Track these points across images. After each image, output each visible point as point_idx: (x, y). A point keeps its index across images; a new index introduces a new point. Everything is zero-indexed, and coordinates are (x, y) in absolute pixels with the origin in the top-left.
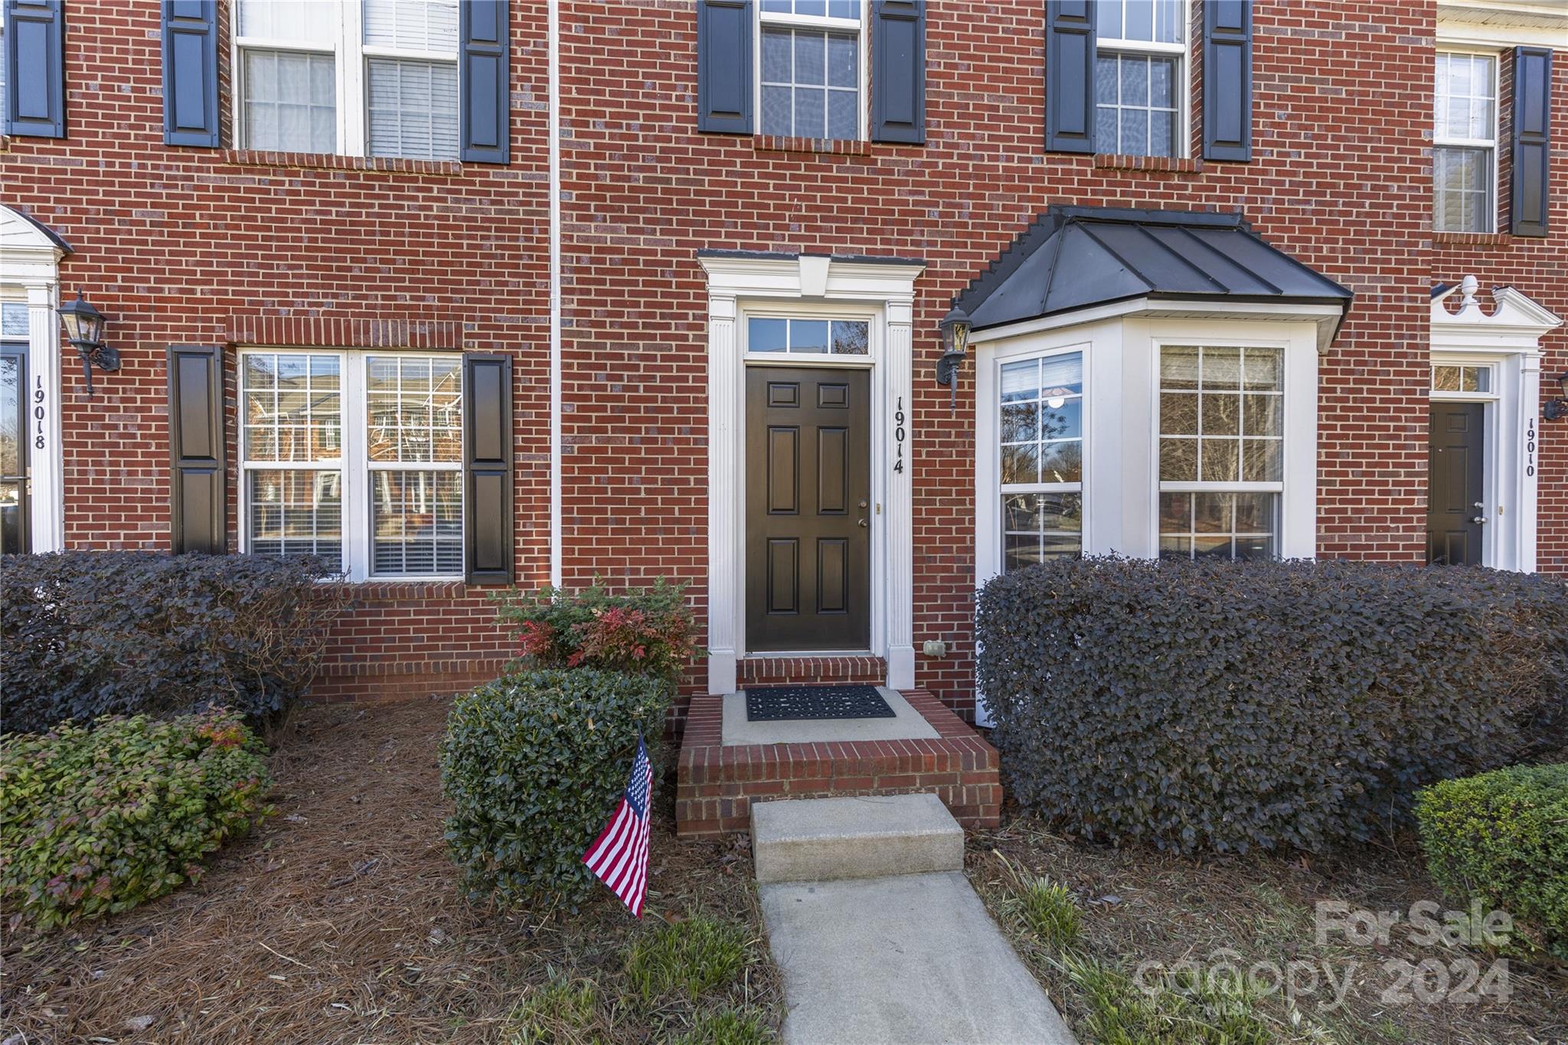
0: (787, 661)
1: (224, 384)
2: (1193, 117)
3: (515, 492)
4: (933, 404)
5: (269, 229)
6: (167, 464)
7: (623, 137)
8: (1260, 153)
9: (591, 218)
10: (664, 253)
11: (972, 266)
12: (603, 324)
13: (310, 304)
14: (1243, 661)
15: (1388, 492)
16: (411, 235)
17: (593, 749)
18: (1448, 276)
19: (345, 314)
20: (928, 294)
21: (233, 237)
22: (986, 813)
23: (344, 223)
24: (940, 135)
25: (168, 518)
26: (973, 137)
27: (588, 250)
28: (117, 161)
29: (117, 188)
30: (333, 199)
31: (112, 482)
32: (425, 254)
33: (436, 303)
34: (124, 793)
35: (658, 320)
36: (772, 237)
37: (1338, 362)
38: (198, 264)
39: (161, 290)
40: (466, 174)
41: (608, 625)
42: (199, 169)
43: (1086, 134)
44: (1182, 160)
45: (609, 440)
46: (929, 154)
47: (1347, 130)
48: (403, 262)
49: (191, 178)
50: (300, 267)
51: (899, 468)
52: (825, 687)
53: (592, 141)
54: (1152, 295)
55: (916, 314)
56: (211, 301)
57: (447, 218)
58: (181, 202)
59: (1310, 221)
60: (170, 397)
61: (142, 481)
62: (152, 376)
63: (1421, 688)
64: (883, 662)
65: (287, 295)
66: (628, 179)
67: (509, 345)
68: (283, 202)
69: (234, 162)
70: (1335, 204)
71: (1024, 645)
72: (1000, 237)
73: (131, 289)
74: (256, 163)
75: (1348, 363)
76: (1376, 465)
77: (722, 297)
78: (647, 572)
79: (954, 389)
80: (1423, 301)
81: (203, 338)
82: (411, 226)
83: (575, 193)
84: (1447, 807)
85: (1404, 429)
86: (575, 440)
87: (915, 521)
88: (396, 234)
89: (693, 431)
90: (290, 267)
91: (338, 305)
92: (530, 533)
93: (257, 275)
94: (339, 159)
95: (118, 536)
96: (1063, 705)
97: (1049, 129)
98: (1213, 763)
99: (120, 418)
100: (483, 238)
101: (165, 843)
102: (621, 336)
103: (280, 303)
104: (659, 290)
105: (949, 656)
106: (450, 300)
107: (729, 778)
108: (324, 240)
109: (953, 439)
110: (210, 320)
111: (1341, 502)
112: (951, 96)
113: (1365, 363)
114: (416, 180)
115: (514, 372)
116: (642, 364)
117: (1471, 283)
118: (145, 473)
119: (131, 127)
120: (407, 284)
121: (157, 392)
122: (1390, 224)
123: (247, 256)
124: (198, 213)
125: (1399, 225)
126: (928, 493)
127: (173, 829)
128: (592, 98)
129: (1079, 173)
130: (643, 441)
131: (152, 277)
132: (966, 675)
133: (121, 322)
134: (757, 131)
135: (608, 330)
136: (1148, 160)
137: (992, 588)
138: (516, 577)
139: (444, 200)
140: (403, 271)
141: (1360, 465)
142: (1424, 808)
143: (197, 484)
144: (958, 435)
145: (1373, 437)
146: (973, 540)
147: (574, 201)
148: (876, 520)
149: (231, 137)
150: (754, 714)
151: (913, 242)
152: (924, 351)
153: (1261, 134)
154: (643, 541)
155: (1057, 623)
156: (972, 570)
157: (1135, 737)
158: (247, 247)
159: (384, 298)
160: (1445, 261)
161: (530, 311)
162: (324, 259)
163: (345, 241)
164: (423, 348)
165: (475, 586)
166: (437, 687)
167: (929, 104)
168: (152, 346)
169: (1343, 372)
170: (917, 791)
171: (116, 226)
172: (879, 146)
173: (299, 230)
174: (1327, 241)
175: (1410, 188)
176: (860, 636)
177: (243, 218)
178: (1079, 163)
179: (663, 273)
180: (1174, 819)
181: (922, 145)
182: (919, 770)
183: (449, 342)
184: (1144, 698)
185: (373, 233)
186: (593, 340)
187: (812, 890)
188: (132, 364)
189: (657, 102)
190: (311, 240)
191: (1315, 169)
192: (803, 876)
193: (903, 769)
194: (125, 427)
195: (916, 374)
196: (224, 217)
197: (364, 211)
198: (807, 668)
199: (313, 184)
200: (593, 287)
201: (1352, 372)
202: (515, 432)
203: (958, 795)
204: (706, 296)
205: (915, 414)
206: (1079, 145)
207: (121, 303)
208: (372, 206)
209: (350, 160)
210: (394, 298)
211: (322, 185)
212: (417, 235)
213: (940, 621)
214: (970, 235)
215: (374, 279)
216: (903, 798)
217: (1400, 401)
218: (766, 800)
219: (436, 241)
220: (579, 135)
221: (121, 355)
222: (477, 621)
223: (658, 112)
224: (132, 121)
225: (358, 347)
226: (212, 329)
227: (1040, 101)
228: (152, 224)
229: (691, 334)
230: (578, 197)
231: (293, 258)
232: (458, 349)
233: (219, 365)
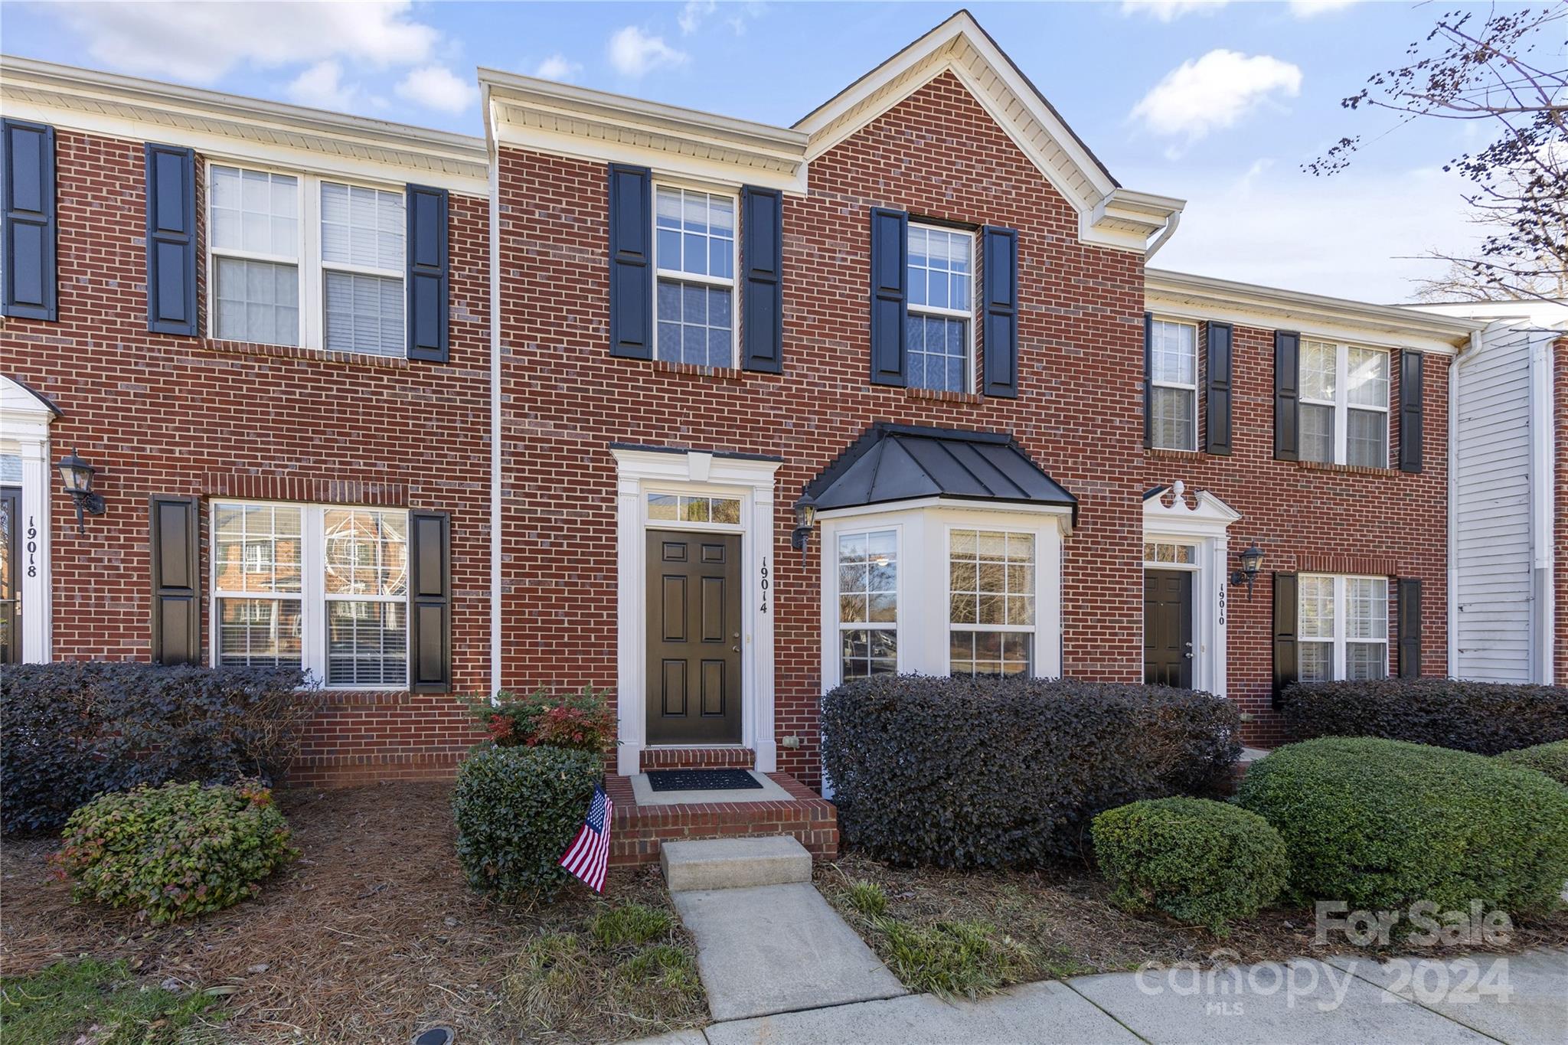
0: (679, 752)
1: (200, 528)
2: (977, 365)
3: (453, 620)
4: (789, 563)
5: (241, 404)
6: (148, 592)
7: (551, 356)
8: (1024, 392)
9: (525, 416)
10: (583, 444)
11: (818, 463)
12: (535, 496)
13: (276, 466)
14: (990, 739)
15: (1116, 634)
16: (364, 414)
17: (565, 792)
18: (1163, 480)
19: (308, 475)
20: (785, 482)
21: (208, 409)
22: (827, 850)
23: (306, 402)
24: (794, 367)
25: (149, 636)
26: (817, 370)
27: (523, 439)
28: (105, 342)
29: (104, 365)
30: (296, 382)
31: (97, 605)
32: (376, 429)
33: (386, 469)
34: (207, 831)
35: (578, 494)
36: (666, 436)
37: (1080, 542)
38: (177, 429)
39: (144, 449)
40: (412, 368)
41: (556, 718)
42: (178, 353)
43: (900, 372)
44: (969, 396)
45: (539, 583)
46: (785, 381)
47: (1084, 379)
48: (358, 435)
49: (172, 360)
50: (268, 435)
51: (764, 609)
52: (709, 771)
53: (526, 358)
54: (942, 496)
55: (776, 496)
56: (188, 460)
57: (396, 402)
58: (162, 379)
59: (1060, 442)
60: (152, 536)
61: (124, 606)
62: (135, 520)
63: (1100, 757)
64: (752, 752)
65: (256, 457)
66: (555, 387)
67: (448, 505)
68: (254, 382)
69: (210, 347)
70: (1077, 431)
71: (852, 732)
72: (838, 443)
73: (117, 447)
74: (228, 351)
75: (1087, 542)
76: (1107, 615)
77: (629, 479)
78: (569, 683)
79: (805, 552)
80: (1138, 501)
81: (181, 490)
82: (364, 407)
83: (512, 396)
84: (1107, 824)
85: (1126, 590)
86: (512, 582)
87: (776, 648)
88: (351, 413)
89: (605, 578)
90: (259, 435)
91: (301, 467)
92: (465, 653)
93: (230, 440)
94: (303, 351)
95: (102, 651)
96: (878, 770)
97: (874, 368)
98: (973, 805)
99: (105, 553)
100: (425, 419)
101: (237, 866)
102: (549, 505)
103: (250, 464)
104: (579, 471)
105: (802, 748)
106: (398, 467)
107: (645, 825)
108: (289, 415)
109: (804, 588)
110: (188, 475)
111: (1083, 640)
112: (802, 340)
113: (1098, 543)
114: (369, 371)
115: (453, 526)
116: (566, 526)
117: (1180, 486)
118: (126, 599)
119: (118, 315)
120: (361, 453)
121: (138, 532)
122: (1114, 447)
123: (220, 425)
124: (177, 388)
125: (1121, 448)
126: (786, 627)
127: (243, 856)
128: (526, 325)
129: (895, 400)
130: (566, 584)
131: (136, 438)
132: (814, 762)
133: (107, 474)
134: (655, 358)
135: (539, 500)
136: (944, 393)
137: (832, 695)
138: (454, 687)
139: (394, 388)
140: (358, 442)
141: (1096, 614)
142: (1095, 827)
143: (175, 610)
144: (808, 586)
145: (1104, 595)
146: (819, 663)
147: (512, 402)
148: (747, 647)
149: (205, 327)
150: (656, 787)
151: (774, 444)
152: (782, 524)
153: (1025, 379)
154: (567, 660)
155: (874, 717)
156: (819, 684)
157: (923, 789)
158: (221, 417)
159: (341, 463)
160: (1162, 470)
161: (465, 478)
162: (288, 430)
163: (308, 417)
164: (375, 504)
165: (418, 695)
166: (384, 775)
167: (786, 345)
168: (134, 494)
169: (1084, 549)
170: (780, 834)
171: (103, 395)
172: (748, 373)
173: (267, 406)
174: (1071, 456)
175: (1128, 422)
176: (734, 732)
177: (217, 394)
178: (895, 393)
179: (582, 459)
180: (950, 844)
181: (780, 374)
182: (781, 820)
183: (397, 501)
184: (928, 764)
185: (332, 411)
186: (527, 507)
187: (707, 895)
188: (117, 509)
189: (578, 332)
190: (277, 414)
191: (1062, 406)
192: (703, 886)
193: (769, 819)
194: (110, 560)
195: (776, 540)
196: (201, 393)
197: (324, 393)
198: (695, 756)
199: (280, 370)
200: (527, 467)
201: (1089, 549)
202: (453, 573)
203: (808, 837)
204: (616, 478)
205: (776, 570)
206: (896, 380)
207: (107, 458)
208: (331, 389)
209: (312, 352)
210: (350, 463)
211: (287, 371)
212: (370, 414)
213: (795, 722)
214: (816, 441)
215: (332, 448)
216: (769, 839)
217: (1123, 570)
218: (672, 841)
219: (386, 420)
220: (515, 352)
221: (106, 501)
222: (420, 722)
223: (578, 339)
224: (119, 310)
225: (318, 501)
226: (190, 483)
227: (866, 347)
228: (135, 395)
229: (604, 505)
230: (515, 399)
231: (261, 428)
232: (405, 506)
233: (196, 513)
